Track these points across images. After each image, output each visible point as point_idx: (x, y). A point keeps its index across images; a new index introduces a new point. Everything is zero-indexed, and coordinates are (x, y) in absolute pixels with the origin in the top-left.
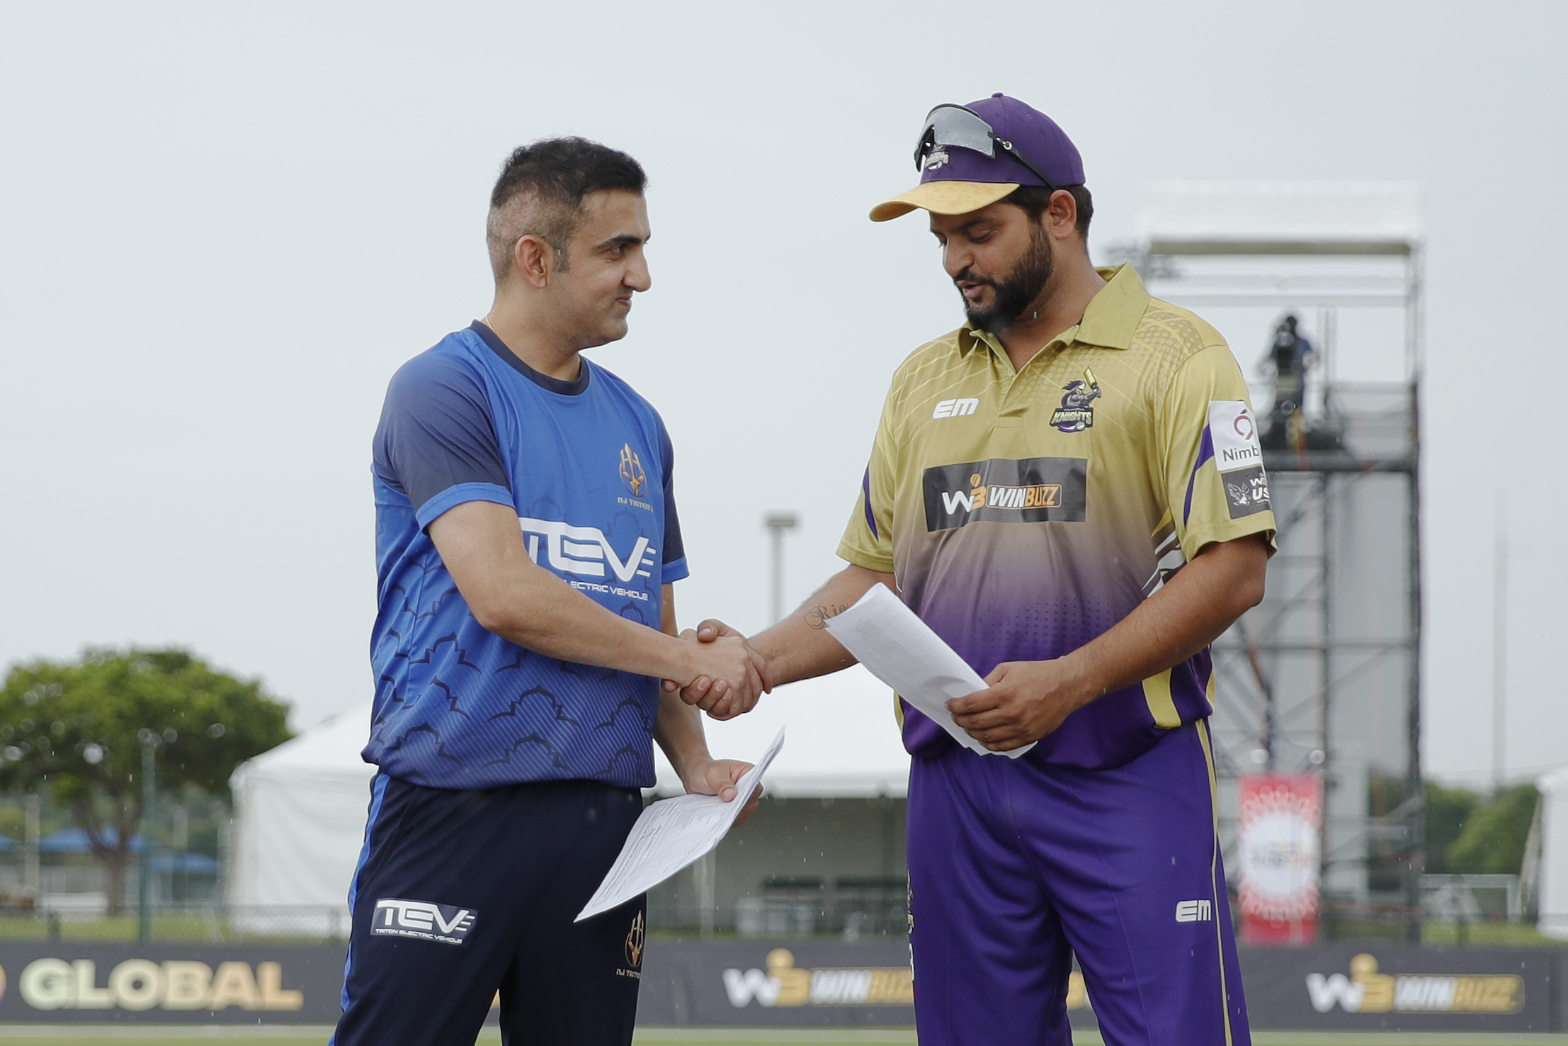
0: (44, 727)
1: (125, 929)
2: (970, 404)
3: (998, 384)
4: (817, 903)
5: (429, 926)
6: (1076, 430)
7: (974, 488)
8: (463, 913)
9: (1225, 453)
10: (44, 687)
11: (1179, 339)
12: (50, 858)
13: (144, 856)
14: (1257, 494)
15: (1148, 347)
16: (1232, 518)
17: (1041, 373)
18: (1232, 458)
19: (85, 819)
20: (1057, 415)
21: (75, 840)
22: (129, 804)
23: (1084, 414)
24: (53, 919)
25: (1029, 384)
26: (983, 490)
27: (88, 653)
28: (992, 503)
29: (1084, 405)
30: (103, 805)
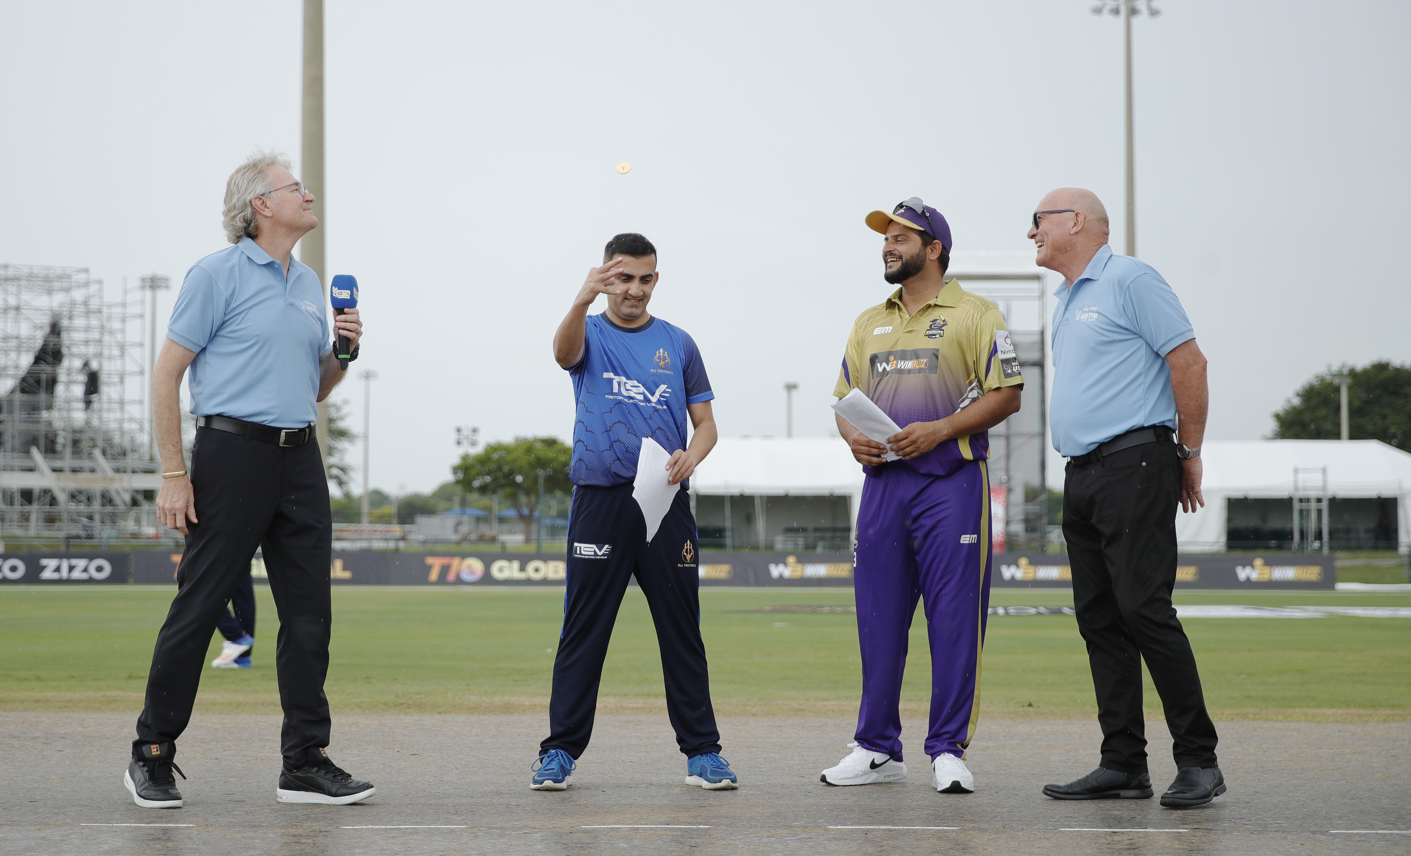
0: (500, 468)
1: (532, 548)
2: (889, 329)
3: (902, 321)
4: (806, 537)
5: (593, 553)
6: (936, 338)
7: (890, 361)
8: (606, 546)
9: (1002, 351)
10: (500, 452)
11: (980, 304)
12: (502, 520)
13: (539, 520)
14: (1015, 369)
15: (966, 306)
16: (1005, 378)
17: (920, 317)
18: (1004, 353)
19: (515, 504)
20: (927, 332)
21: (511, 513)
22: (533, 498)
23: (939, 331)
24: (503, 544)
25: (914, 321)
26: (895, 362)
27: (517, 439)
28: (899, 367)
29: (940, 328)
30: (523, 499)
